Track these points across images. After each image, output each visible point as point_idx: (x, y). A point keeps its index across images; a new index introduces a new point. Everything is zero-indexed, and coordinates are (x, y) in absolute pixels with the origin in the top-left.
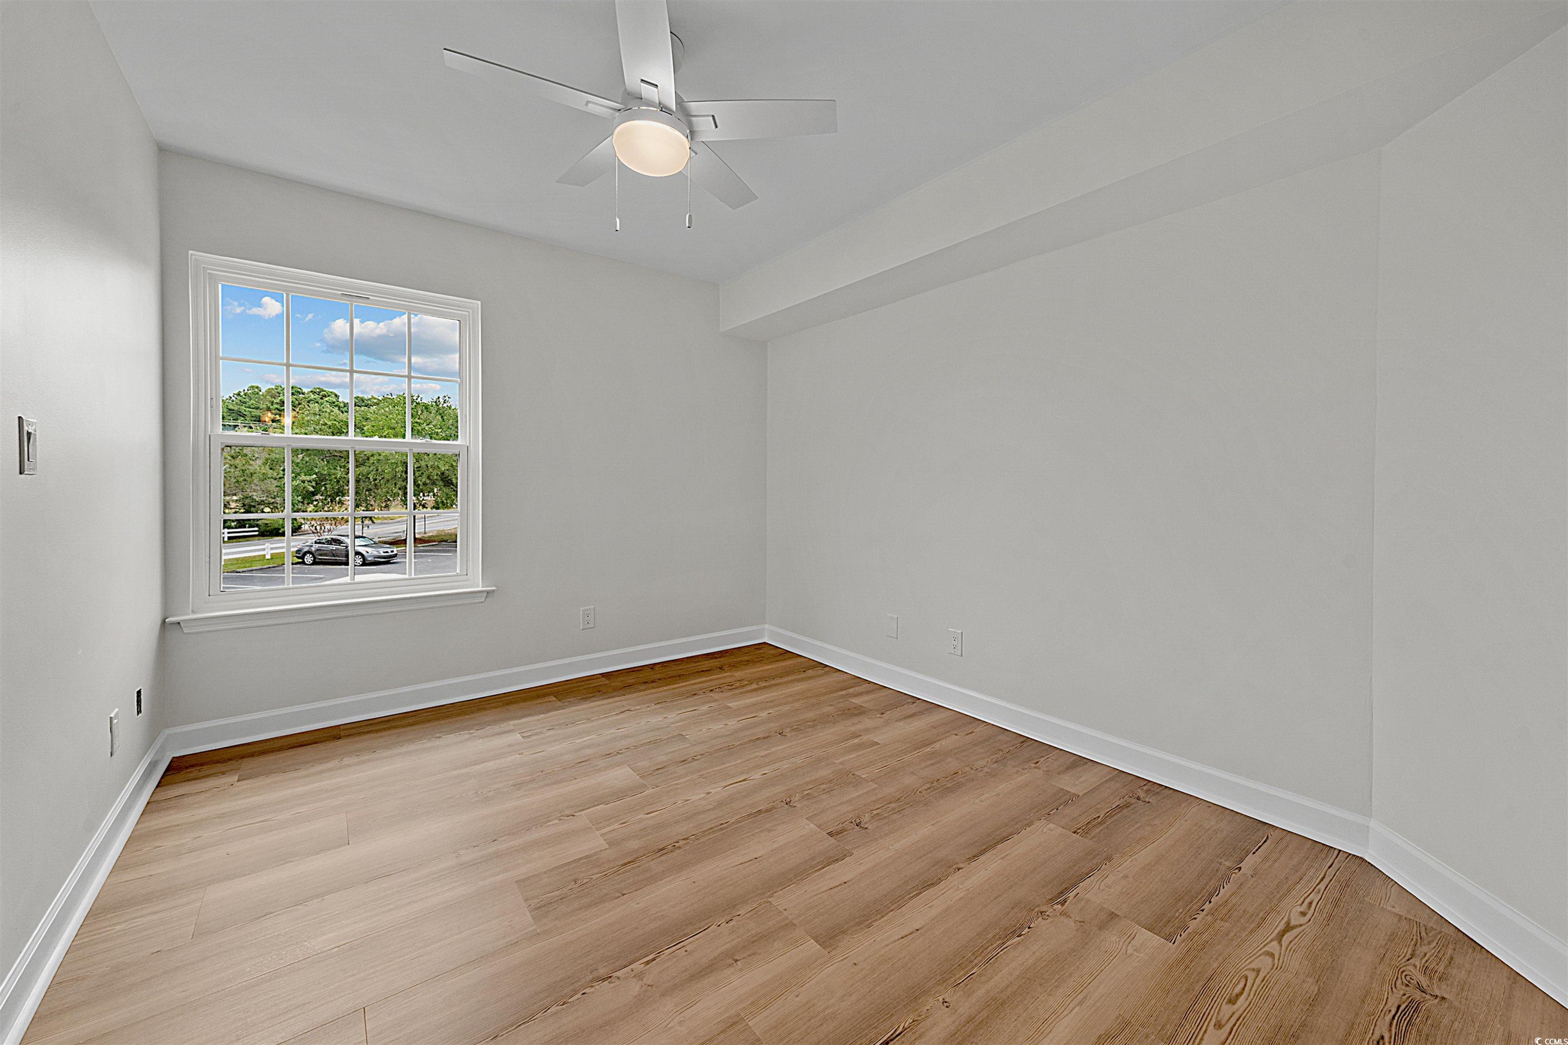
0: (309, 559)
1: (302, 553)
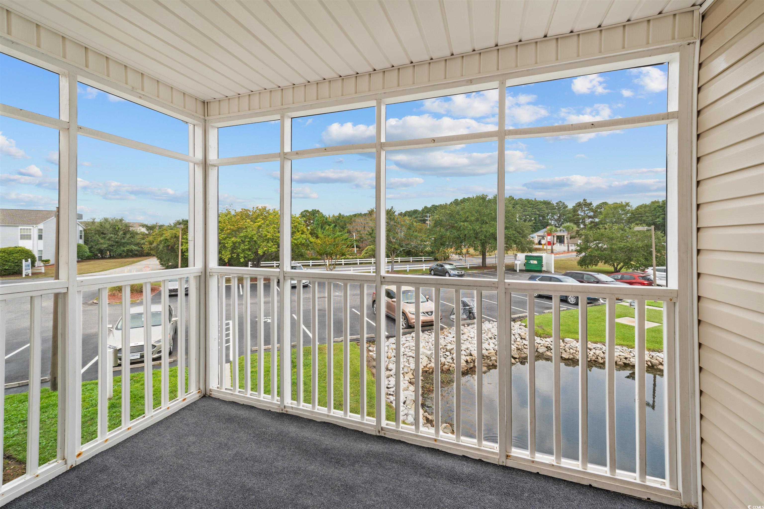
0: (432, 272)
1: (431, 270)
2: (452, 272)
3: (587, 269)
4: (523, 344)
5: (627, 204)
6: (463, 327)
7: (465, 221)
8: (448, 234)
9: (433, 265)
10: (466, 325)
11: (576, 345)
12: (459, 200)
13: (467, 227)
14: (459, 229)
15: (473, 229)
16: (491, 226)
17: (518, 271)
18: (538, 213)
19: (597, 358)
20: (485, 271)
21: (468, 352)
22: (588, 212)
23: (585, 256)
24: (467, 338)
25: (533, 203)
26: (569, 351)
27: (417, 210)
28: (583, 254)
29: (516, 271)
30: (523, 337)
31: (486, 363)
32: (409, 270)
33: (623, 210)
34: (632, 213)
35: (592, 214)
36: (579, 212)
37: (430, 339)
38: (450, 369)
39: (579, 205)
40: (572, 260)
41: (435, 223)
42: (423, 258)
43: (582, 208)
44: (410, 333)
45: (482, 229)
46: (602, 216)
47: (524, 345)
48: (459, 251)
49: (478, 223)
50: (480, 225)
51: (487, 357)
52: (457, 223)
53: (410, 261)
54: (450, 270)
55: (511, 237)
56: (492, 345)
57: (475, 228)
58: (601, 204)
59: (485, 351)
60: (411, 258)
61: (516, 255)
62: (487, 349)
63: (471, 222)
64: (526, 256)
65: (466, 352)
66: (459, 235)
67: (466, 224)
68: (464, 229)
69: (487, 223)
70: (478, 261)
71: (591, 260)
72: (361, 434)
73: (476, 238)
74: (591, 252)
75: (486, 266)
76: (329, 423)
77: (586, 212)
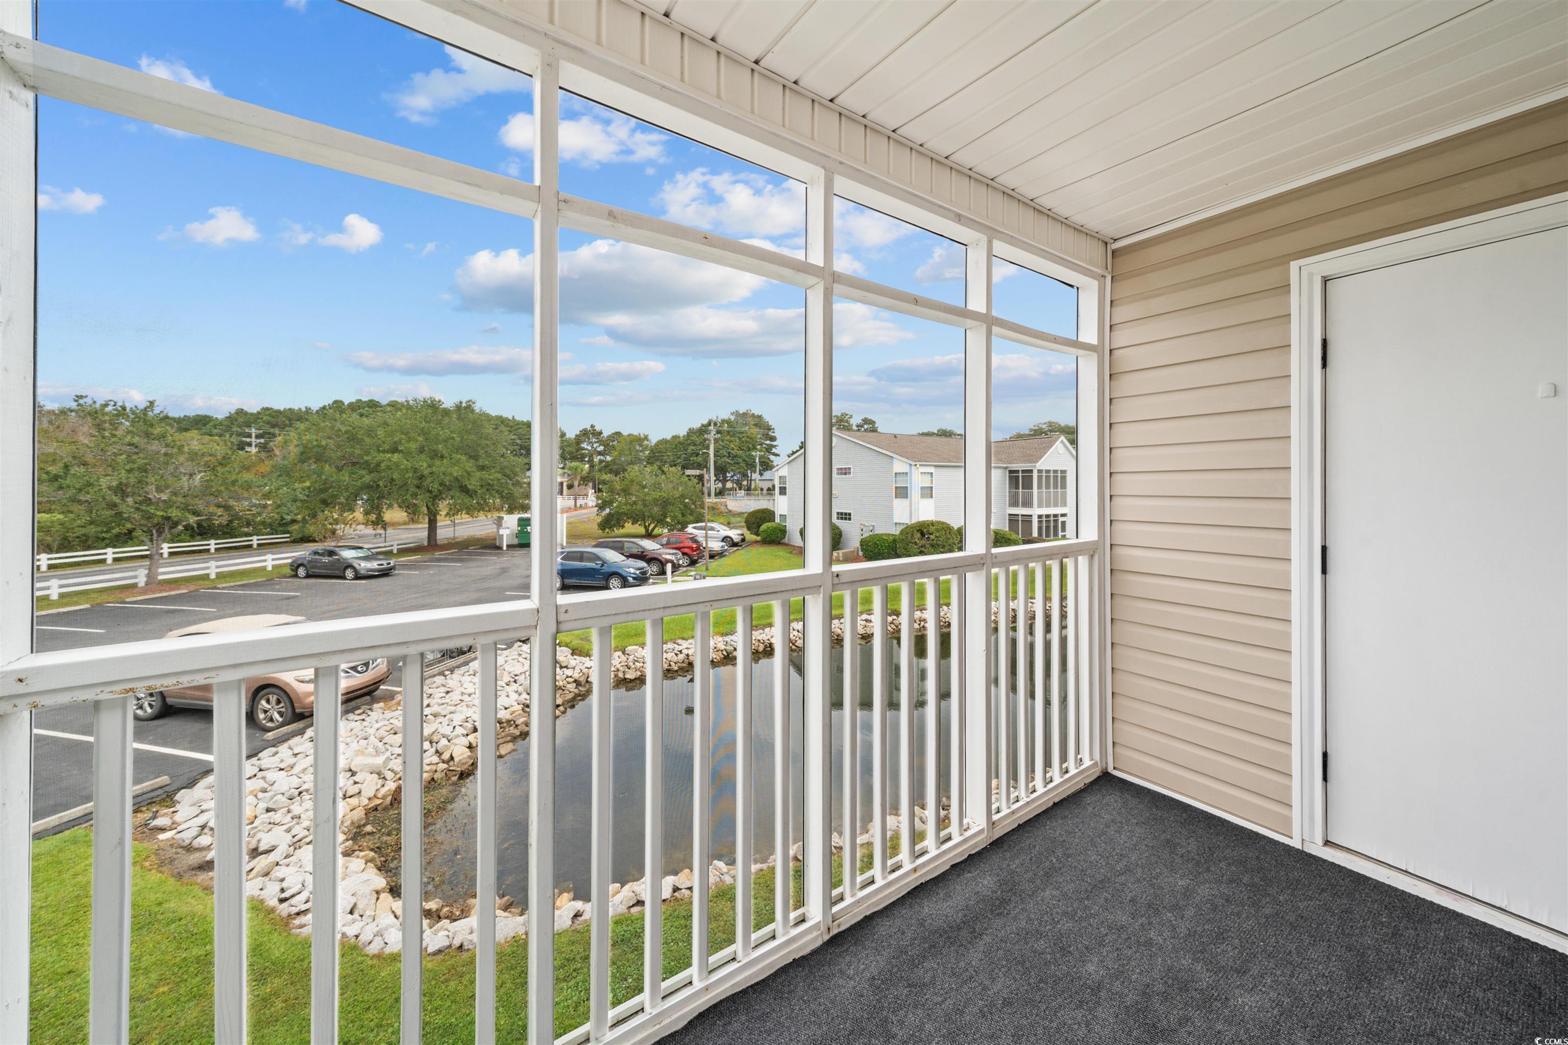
0: (301, 572)
1: (295, 566)
2: (365, 566)
3: (611, 535)
4: (565, 676)
5: (646, 438)
6: (442, 677)
7: (395, 450)
8: (346, 478)
9: (302, 552)
10: (447, 673)
11: (643, 654)
12: (346, 403)
13: (397, 465)
14: (375, 469)
15: (412, 467)
16: (453, 464)
17: (505, 548)
18: (518, 441)
19: (670, 665)
20: (437, 554)
21: (469, 725)
22: (597, 445)
23: (609, 514)
24: (460, 697)
25: (511, 424)
26: (633, 666)
27: (207, 417)
28: (608, 511)
29: (500, 548)
30: (563, 665)
31: (508, 735)
32: (217, 574)
33: (641, 445)
34: (652, 451)
35: (601, 448)
36: (584, 445)
37: (368, 729)
38: (435, 777)
39: (585, 433)
40: (584, 522)
41: (302, 453)
42: (255, 540)
43: (589, 439)
44: (301, 732)
45: (434, 469)
46: (616, 453)
47: (567, 677)
48: (373, 517)
49: (423, 456)
50: (428, 459)
51: (508, 721)
52: (368, 454)
53: (208, 550)
54: (358, 561)
55: (493, 485)
56: (514, 696)
57: (417, 466)
58: (614, 434)
59: (504, 711)
60: (212, 542)
61: (500, 519)
62: (507, 706)
63: (407, 454)
64: (520, 520)
65: (465, 728)
66: (374, 482)
67: (396, 457)
68: (389, 468)
69: (442, 457)
70: (419, 533)
71: (618, 521)
72: (799, 966)
73: (418, 487)
74: (618, 507)
75: (436, 544)
76: (715, 1006)
77: (595, 445)
